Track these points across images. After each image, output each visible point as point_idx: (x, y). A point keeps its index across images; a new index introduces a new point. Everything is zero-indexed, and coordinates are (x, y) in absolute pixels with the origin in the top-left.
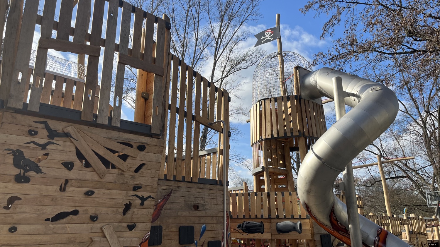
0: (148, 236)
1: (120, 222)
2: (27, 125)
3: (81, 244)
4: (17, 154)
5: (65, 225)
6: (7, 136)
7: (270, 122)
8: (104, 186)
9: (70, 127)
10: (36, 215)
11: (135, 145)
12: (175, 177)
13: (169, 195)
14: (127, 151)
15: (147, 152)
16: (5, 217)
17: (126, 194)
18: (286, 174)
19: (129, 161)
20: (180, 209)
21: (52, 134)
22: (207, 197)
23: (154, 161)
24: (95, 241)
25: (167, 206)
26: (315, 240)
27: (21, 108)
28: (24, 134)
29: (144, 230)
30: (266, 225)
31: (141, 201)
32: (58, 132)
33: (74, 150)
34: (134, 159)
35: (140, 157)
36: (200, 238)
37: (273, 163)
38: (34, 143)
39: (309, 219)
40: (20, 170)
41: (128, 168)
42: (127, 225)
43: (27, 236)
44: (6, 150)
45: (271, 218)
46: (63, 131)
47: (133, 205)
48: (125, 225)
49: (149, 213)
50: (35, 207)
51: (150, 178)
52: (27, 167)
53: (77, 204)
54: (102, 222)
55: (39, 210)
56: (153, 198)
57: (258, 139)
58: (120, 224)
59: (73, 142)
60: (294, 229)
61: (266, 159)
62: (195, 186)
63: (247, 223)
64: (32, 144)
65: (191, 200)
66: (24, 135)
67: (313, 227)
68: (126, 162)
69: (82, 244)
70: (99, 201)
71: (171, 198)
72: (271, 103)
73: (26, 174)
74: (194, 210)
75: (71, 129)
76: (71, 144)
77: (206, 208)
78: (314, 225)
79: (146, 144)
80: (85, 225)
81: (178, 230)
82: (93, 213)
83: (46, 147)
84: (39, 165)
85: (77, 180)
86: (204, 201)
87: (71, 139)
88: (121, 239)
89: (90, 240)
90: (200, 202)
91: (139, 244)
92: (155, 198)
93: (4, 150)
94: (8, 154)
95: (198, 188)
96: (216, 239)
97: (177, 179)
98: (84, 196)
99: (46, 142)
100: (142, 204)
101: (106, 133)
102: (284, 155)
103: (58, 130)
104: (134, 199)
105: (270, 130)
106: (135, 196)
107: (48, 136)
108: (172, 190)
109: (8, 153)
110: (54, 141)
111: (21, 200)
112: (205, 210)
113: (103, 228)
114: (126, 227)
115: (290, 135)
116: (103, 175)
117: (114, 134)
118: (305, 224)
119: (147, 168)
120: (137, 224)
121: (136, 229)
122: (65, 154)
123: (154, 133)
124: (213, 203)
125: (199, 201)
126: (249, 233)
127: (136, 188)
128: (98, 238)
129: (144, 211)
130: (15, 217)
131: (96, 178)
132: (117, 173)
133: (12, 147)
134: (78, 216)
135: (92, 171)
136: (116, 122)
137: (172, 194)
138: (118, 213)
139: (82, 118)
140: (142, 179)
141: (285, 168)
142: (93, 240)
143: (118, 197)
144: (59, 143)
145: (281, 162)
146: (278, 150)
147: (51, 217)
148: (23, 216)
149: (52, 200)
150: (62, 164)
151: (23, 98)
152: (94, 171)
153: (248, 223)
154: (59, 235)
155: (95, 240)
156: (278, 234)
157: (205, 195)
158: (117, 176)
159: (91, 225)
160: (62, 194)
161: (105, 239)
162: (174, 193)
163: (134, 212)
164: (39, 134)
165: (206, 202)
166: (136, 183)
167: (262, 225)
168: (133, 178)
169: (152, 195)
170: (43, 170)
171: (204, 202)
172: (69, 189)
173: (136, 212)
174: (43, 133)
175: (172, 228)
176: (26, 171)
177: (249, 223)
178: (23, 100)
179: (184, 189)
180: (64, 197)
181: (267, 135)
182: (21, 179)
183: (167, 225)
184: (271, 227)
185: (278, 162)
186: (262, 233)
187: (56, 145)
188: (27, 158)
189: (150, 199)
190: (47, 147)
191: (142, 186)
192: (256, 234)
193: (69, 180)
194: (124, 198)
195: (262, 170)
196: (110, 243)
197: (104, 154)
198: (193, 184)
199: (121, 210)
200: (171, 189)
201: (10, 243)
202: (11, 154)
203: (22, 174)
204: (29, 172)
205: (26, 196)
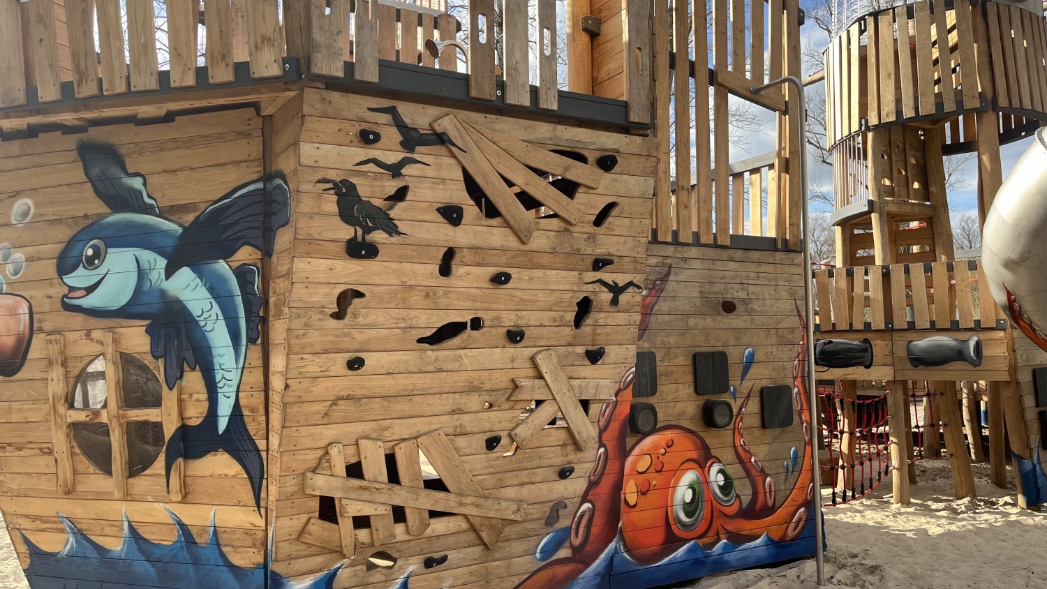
0: (632, 376)
1: (570, 345)
2: (356, 119)
3: (493, 393)
4: (344, 191)
5: (458, 352)
6: (318, 148)
7: (893, 77)
8: (530, 261)
9: (447, 118)
10: (398, 331)
11: (592, 157)
12: (675, 234)
13: (664, 279)
14: (576, 172)
15: (619, 172)
16: (337, 336)
17: (580, 279)
18: (931, 218)
19: (580, 196)
20: (693, 312)
21: (411, 139)
22: (754, 282)
23: (637, 195)
24: (521, 386)
25: (662, 306)
26: (1020, 381)
27: (341, 74)
28: (352, 142)
29: (623, 363)
30: (880, 347)
31: (611, 295)
32: (421, 132)
33: (459, 175)
34: (591, 191)
35: (606, 186)
36: (742, 380)
37: (896, 189)
38: (374, 161)
39: (1004, 330)
40: (355, 229)
41: (580, 215)
42: (584, 351)
43: (385, 376)
44: (319, 181)
45: (893, 330)
46: (432, 129)
47: (594, 303)
48: (580, 350)
49: (632, 322)
50: (394, 313)
51: (630, 239)
52: (369, 222)
53: (478, 305)
54: (531, 344)
55: (403, 319)
56: (639, 287)
57: (855, 127)
58: (570, 349)
59: (454, 157)
60: (959, 355)
61: (877, 180)
62: (724, 254)
63: (825, 344)
64: (372, 164)
65: (715, 289)
66: (352, 144)
67: (1014, 351)
68: (576, 200)
69: (495, 393)
70: (522, 297)
71: (670, 286)
72: (894, 21)
73: (369, 238)
74: (724, 313)
75: (449, 122)
76: (452, 161)
77: (751, 309)
78: (1016, 346)
79: (618, 151)
80: (498, 350)
81: (690, 362)
82: (513, 324)
83: (401, 171)
84: (391, 216)
85: (472, 248)
86: (747, 291)
87: (452, 148)
88: (576, 383)
89: (510, 386)
90: (738, 294)
91: (613, 392)
92: (642, 286)
93: (316, 182)
94: (325, 192)
95: (731, 260)
96: (779, 383)
97: (682, 240)
98: (490, 286)
99: (399, 159)
100: (615, 302)
101: (526, 129)
102: (925, 165)
103: (422, 127)
104: (597, 290)
105: (893, 99)
106: (598, 284)
107: (401, 143)
108: (670, 267)
109: (324, 190)
110: (416, 156)
111: (366, 298)
112: (749, 313)
113: (538, 359)
114: (584, 355)
115: (955, 109)
116: (528, 235)
117: (544, 130)
118: (992, 342)
119: (621, 213)
120: (607, 349)
121: (605, 359)
122: (441, 186)
123: (637, 120)
124: (767, 297)
125: (735, 293)
126: (830, 366)
127: (600, 265)
128: (528, 380)
129: (620, 318)
130: (358, 336)
131: (512, 242)
132: (556, 229)
133: (332, 175)
134: (482, 331)
135: (502, 225)
136: (549, 98)
137: (671, 278)
138: (564, 322)
139: (474, 94)
140: (611, 241)
141: (929, 201)
142: (519, 384)
143: (561, 287)
144: (426, 159)
145: (916, 185)
146: (910, 153)
147: (428, 333)
148: (372, 333)
149: (427, 296)
150: (438, 210)
151: (341, 49)
152: (508, 225)
153: (828, 343)
154: (448, 373)
155: (522, 384)
156: (913, 368)
157: (748, 277)
158: (556, 237)
159: (512, 351)
160: (444, 281)
161: (541, 382)
162: (676, 275)
163: (597, 320)
164: (383, 138)
165: (752, 294)
166: (598, 251)
167: (867, 347)
168: (591, 240)
169: (637, 279)
170: (402, 226)
171: (748, 295)
172: (458, 270)
173: (602, 321)
174: (391, 136)
175: (677, 357)
176: (367, 230)
177: (830, 342)
178: (341, 55)
179: (697, 264)
180: (450, 289)
181: (883, 114)
182: (360, 250)
183: (666, 350)
184: (892, 352)
185: (908, 185)
186: (868, 367)
187: (420, 165)
188: (364, 199)
189: (631, 289)
190: (404, 171)
191: (614, 258)
192: (850, 370)
193: (456, 249)
194: (575, 289)
195: (866, 209)
196: (552, 390)
197: (526, 184)
198: (719, 251)
199: (571, 317)
200: (667, 264)
201: (352, 393)
202: (332, 192)
203: (360, 239)
204: (373, 232)
205: (374, 288)
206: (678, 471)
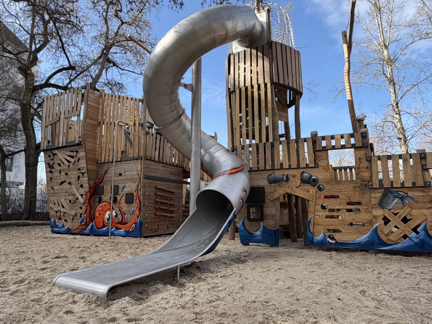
1: (78, 184)
2: (48, 154)
8: (70, 170)
11: (75, 151)
13: (107, 170)
14: (73, 154)
15: (79, 152)
21: (54, 155)
22: (127, 168)
25: (106, 176)
29: (86, 187)
34: (76, 157)
35: (78, 155)
36: (122, 192)
40: (50, 169)
43: (56, 190)
47: (80, 176)
49: (86, 179)
51: (83, 164)
53: (64, 178)
54: (72, 184)
55: (57, 181)
65: (118, 171)
70: (70, 177)
74: (119, 176)
75: (56, 151)
79: (78, 149)
80: (68, 186)
82: (69, 181)
84: (53, 166)
86: (125, 170)
87: (57, 155)
89: (71, 192)
91: (86, 193)
95: (122, 164)
96: (131, 192)
98: (65, 175)
99: (53, 158)
103: (54, 153)
106: (80, 173)
108: (109, 167)
111: (53, 178)
112: (125, 176)
113: (72, 187)
114: (80, 186)
117: (68, 149)
119: (81, 159)
121: (83, 187)
122: (58, 161)
125: (122, 171)
127: (79, 169)
132: (72, 164)
133: (47, 162)
134: (66, 183)
138: (76, 180)
139: (56, 147)
140: (80, 165)
147: (60, 183)
148: (54, 184)
149: (59, 178)
150: (58, 164)
154: (63, 189)
160: (60, 175)
163: (81, 179)
168: (77, 165)
170: (55, 168)
172: (62, 173)
174: (52, 155)
175: (108, 186)
187: (55, 158)
188: (50, 164)
189: (85, 173)
190: (54, 160)
193: (61, 170)
194: (77, 174)
197: (67, 158)
202: (48, 164)
204: (52, 169)
206: (106, 211)
